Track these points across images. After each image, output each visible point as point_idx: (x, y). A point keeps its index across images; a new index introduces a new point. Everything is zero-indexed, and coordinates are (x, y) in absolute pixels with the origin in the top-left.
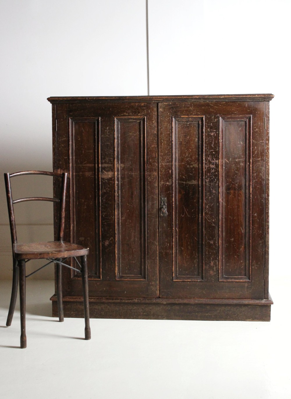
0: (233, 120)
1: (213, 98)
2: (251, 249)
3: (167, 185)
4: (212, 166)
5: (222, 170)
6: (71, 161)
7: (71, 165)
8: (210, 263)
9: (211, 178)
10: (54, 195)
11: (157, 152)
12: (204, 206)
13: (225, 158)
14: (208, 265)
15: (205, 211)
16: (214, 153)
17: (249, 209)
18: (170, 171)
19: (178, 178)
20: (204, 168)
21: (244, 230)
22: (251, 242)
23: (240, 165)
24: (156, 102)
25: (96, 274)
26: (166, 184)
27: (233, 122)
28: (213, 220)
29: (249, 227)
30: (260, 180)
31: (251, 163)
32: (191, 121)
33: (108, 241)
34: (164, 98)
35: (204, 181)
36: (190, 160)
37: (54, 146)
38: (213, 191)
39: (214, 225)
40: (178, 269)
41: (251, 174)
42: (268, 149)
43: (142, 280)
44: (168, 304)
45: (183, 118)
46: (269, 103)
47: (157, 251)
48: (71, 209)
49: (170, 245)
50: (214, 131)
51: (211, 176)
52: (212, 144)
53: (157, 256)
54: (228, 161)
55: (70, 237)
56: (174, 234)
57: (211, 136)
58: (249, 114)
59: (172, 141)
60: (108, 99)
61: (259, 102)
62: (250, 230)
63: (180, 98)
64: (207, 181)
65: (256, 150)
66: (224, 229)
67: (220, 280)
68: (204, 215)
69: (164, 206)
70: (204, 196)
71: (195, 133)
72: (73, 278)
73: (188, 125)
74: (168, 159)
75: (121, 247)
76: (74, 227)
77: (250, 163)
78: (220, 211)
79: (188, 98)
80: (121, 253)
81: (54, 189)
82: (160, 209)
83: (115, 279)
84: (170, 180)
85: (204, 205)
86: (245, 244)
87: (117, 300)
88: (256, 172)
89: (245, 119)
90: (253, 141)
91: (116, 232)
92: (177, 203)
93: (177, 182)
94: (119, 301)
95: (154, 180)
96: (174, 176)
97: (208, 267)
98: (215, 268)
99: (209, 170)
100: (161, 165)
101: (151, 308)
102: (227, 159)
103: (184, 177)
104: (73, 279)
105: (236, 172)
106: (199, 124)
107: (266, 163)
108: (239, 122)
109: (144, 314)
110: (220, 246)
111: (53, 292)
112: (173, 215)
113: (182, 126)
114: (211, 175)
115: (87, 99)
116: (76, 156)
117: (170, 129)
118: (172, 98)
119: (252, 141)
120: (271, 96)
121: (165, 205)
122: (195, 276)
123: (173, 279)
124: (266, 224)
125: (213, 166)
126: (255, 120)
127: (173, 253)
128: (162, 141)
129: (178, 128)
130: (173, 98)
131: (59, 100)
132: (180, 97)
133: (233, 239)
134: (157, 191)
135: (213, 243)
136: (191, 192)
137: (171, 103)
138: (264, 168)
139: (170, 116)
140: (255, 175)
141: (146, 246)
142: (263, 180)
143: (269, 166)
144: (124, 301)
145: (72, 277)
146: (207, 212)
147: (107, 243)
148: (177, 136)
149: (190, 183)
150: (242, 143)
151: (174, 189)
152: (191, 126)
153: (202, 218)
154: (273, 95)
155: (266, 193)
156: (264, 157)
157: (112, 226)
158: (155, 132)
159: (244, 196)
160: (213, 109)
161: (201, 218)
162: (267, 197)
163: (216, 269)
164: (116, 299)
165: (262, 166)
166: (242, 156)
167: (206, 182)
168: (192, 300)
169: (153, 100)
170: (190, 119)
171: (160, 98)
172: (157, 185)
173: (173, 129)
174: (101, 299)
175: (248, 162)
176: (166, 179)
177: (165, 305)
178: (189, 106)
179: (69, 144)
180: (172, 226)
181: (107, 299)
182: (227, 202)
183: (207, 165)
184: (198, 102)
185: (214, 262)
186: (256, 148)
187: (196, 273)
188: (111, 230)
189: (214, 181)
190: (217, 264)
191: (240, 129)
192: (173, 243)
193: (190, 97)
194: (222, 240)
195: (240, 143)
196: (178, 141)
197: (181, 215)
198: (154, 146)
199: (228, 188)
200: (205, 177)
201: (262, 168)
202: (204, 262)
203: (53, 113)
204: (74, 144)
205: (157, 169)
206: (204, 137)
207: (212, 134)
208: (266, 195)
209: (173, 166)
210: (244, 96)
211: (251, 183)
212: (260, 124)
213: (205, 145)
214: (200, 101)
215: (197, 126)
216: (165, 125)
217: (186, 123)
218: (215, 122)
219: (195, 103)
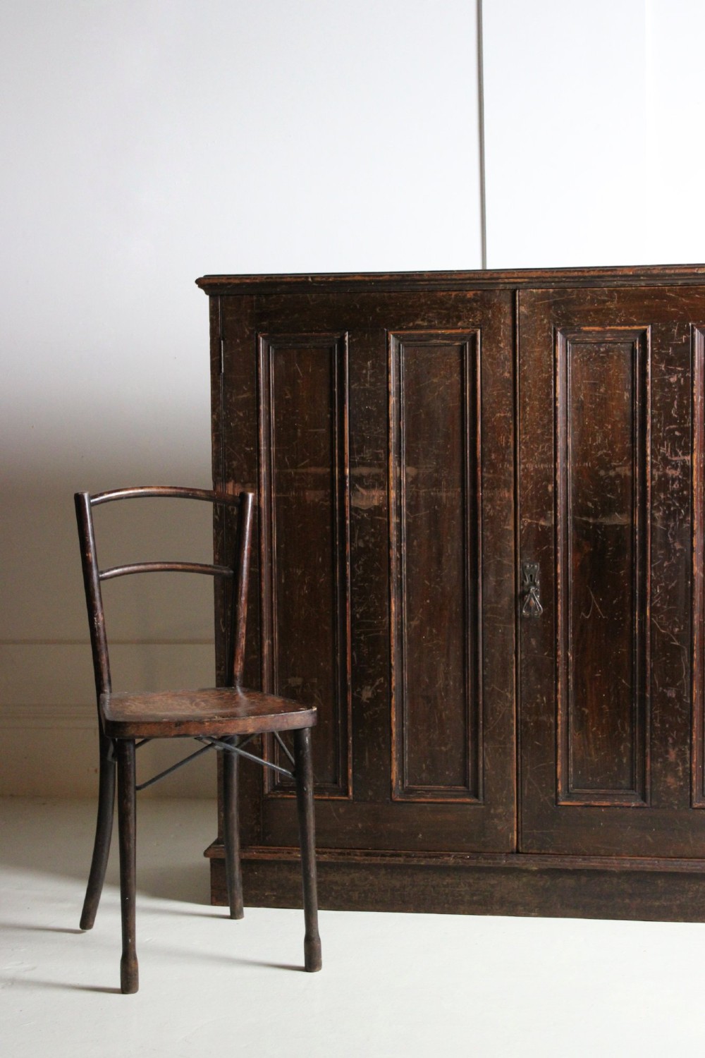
1: (675, 274)
3: (542, 526)
4: (671, 472)
5: (701, 484)
6: (263, 458)
7: (263, 470)
8: (667, 752)
9: (669, 507)
10: (217, 557)
11: (512, 434)
12: (649, 588)
14: (660, 760)
15: (651, 601)
16: (677, 433)
18: (550, 488)
19: (573, 507)
20: (649, 477)
24: (508, 286)
25: (336, 782)
26: (537, 524)
28: (677, 630)
32: (611, 342)
33: (369, 687)
34: (534, 275)
35: (649, 516)
36: (607, 455)
37: (215, 416)
38: (676, 544)
39: (677, 644)
40: (571, 770)
43: (468, 800)
44: (542, 872)
45: (588, 332)
47: (512, 717)
48: (263, 595)
49: (549, 700)
50: (679, 372)
51: (671, 502)
52: (673, 406)
53: (512, 733)
55: (262, 676)
56: (560, 668)
57: (671, 384)
59: (555, 399)
60: (370, 281)
63: (580, 274)
64: (657, 515)
67: (696, 805)
68: (648, 614)
69: (532, 589)
70: (649, 558)
71: (622, 376)
72: (269, 793)
73: (603, 353)
74: (543, 453)
75: (406, 706)
76: (272, 647)
78: (697, 604)
79: (601, 273)
80: (407, 723)
81: (215, 539)
82: (520, 597)
83: (391, 798)
84: (551, 513)
85: (649, 584)
87: (397, 859)
91: (393, 663)
92: (571, 580)
93: (570, 517)
94: (401, 860)
95: (504, 514)
96: (562, 503)
97: (659, 765)
98: (680, 768)
99: (663, 483)
100: (523, 470)
101: (493, 882)
103: (590, 504)
104: (269, 796)
106: (633, 350)
109: (475, 898)
110: (695, 705)
111: (213, 835)
112: (559, 614)
113: (583, 356)
114: (668, 499)
115: (310, 280)
116: (278, 443)
117: (550, 365)
118: (555, 274)
122: (621, 792)
123: (557, 801)
125: (674, 472)
127: (559, 722)
128: (525, 402)
129: (574, 361)
130: (560, 274)
131: (230, 284)
132: (579, 271)
134: (512, 544)
135: (674, 696)
136: (610, 549)
137: (551, 290)
139: (549, 329)
141: (481, 702)
144: (415, 862)
145: (267, 790)
146: (658, 605)
147: (367, 694)
148: (570, 385)
149: (607, 521)
151: (560, 537)
152: (612, 357)
153: (642, 624)
157: (380, 643)
158: (507, 375)
160: (674, 307)
161: (639, 621)
163: (684, 771)
164: (392, 855)
167: (653, 519)
168: (615, 861)
169: (500, 281)
170: (609, 337)
171: (520, 275)
172: (511, 528)
173: (559, 364)
174: (349, 854)
176: (539, 510)
177: (533, 873)
178: (606, 298)
179: (258, 411)
180: (556, 646)
181: (367, 855)
183: (658, 470)
184: (631, 286)
185: (677, 749)
187: (625, 782)
188: (379, 656)
189: (679, 515)
190: (688, 756)
192: (559, 696)
193: (609, 273)
196: (573, 401)
197: (583, 614)
198: (502, 415)
200: (652, 503)
202: (648, 750)
203: (211, 320)
204: (273, 412)
205: (513, 480)
206: (649, 388)
207: (673, 380)
209: (559, 473)
213: (651, 412)
214: (638, 284)
215: (629, 356)
216: (536, 354)
217: (597, 349)
218: (683, 344)
219: (623, 289)
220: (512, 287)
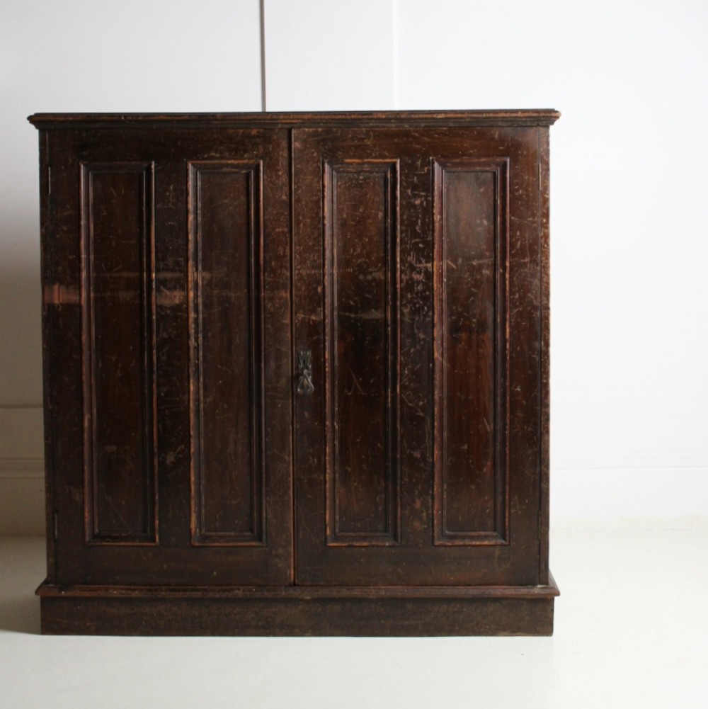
0: (466, 169)
1: (419, 119)
2: (508, 468)
3: (313, 321)
4: (417, 277)
5: (439, 286)
6: (83, 264)
7: (84, 275)
8: (414, 502)
9: (414, 305)
10: (45, 346)
11: (289, 245)
12: (399, 370)
13: (447, 259)
14: (408, 508)
15: (401, 380)
16: (421, 245)
17: (504, 376)
18: (320, 289)
19: (338, 305)
20: (398, 280)
21: (492, 425)
22: (507, 452)
23: (482, 274)
24: (285, 126)
25: (145, 531)
26: (309, 319)
27: (465, 174)
28: (421, 403)
29: (504, 417)
30: (529, 309)
31: (508, 270)
32: (367, 172)
33: (172, 453)
34: (306, 117)
35: (399, 312)
36: (365, 262)
37: (43, 230)
38: (420, 334)
39: (422, 414)
40: (337, 517)
41: (508, 294)
42: (547, 236)
43: (254, 544)
44: (314, 601)
45: (349, 164)
46: (548, 131)
47: (289, 476)
48: (84, 378)
49: (319, 460)
50: (422, 196)
51: (416, 301)
52: (417, 224)
53: (289, 489)
54: (454, 266)
55: (82, 444)
56: (328, 435)
57: (415, 206)
58: (503, 155)
59: (324, 217)
60: (173, 121)
61: (526, 128)
62: (505, 424)
63: (343, 117)
64: (405, 311)
65: (518, 240)
66: (445, 422)
67: (437, 543)
68: (398, 391)
69: (305, 371)
70: (399, 346)
71: (377, 199)
72: (89, 541)
73: (362, 180)
74: (314, 261)
75: (203, 468)
76: (91, 421)
77: (504, 267)
78: (437, 382)
79: (360, 117)
80: (203, 482)
81: (44, 332)
82: (296, 378)
83: (191, 544)
84: (320, 310)
85: (398, 367)
86: (494, 458)
87: (197, 593)
88: (519, 291)
89: (493, 168)
90: (513, 218)
91: (192, 433)
92: (336, 363)
93: (336, 313)
94: (198, 594)
95: (282, 310)
96: (330, 301)
97: (407, 512)
98: (425, 514)
99: (410, 285)
100: (298, 275)
101: (274, 610)
102: (452, 261)
103: (352, 303)
104: (90, 544)
105: (473, 289)
106: (386, 179)
107: (543, 270)
108: (479, 173)
109: (260, 623)
110: (436, 463)
111: (43, 576)
112: (327, 392)
113: (346, 183)
114: (414, 298)
115: (123, 118)
116: (96, 252)
117: (319, 190)
118: (323, 117)
119: (510, 219)
120: (553, 115)
121: (307, 368)
122: (378, 534)
123: (326, 542)
124: (543, 410)
125: (418, 276)
126: (517, 169)
127: (327, 479)
128: (299, 219)
129: (339, 187)
130: (327, 117)
131: (55, 121)
132: (342, 115)
133: (466, 447)
134: (289, 334)
135: (419, 456)
136: (368, 338)
137: (320, 130)
138: (536, 282)
139: (319, 161)
140: (517, 296)
141: (264, 464)
142: (535, 308)
143: (548, 275)
144: (211, 595)
145: (87, 539)
146: (406, 384)
147: (170, 458)
148: (335, 206)
149: (366, 316)
150: (485, 222)
151: (328, 330)
152: (368, 184)
153: (394, 399)
154: (557, 112)
155: (543, 338)
156: (537, 255)
157: (181, 417)
158: (284, 197)
159: (492, 344)
160: (418, 144)
161: (391, 397)
162: (543, 349)
163: (428, 515)
164: (192, 590)
165: (533, 276)
166: (488, 254)
167: (402, 314)
168: (373, 590)
169: (279, 121)
170: (366, 168)
171: (295, 117)
172: (287, 321)
173: (326, 189)
174: (156, 590)
175: (501, 266)
176: (310, 307)
177: (308, 602)
178: (364, 136)
179: (79, 226)
180: (325, 417)
181: (172, 590)
182: (452, 359)
183: (406, 274)
184: (384, 127)
185: (421, 499)
186: (518, 233)
187: (380, 527)
188: (180, 427)
189: (423, 311)
190: (430, 504)
191: (482, 190)
192: (327, 458)
193: (366, 117)
194: (441, 449)
195: (482, 222)
196: (338, 219)
197: (346, 391)
198: (281, 230)
199: (454, 329)
200: (401, 302)
201: (532, 280)
202: (399, 500)
203: (41, 151)
204: (92, 226)
205: (289, 282)
206: (398, 209)
207: (418, 202)
208: (542, 343)
209: (326, 277)
210: (492, 115)
211: (508, 317)
212: (528, 179)
213: (401, 229)
214: (389, 125)
215: (382, 182)
216: (307, 181)
217: (357, 177)
218: (425, 174)
219: (377, 129)
220: (288, 126)
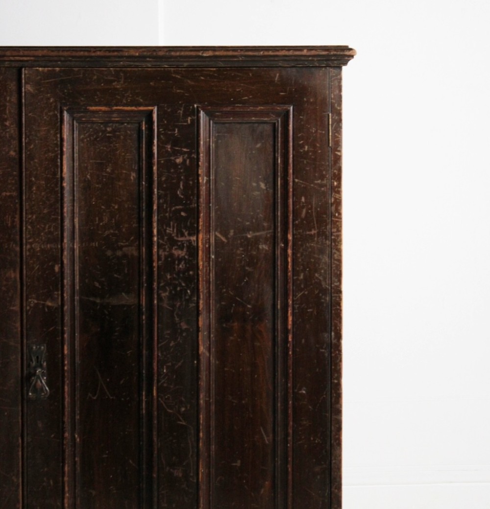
0: (239, 120)
1: (181, 57)
2: (290, 490)
3: (48, 307)
4: (177, 253)
5: (206, 264)
9: (175, 288)
11: (18, 212)
12: (155, 368)
13: (216, 230)
15: (158, 381)
16: (183, 214)
17: (286, 375)
18: (57, 268)
19: (80, 286)
20: (155, 257)
21: (271, 435)
22: (290, 470)
23: (258, 248)
24: (14, 64)
26: (44, 305)
27: (238, 126)
28: (183, 409)
29: (286, 426)
30: (316, 292)
31: (290, 244)
32: (117, 122)
34: (40, 53)
35: (156, 296)
36: (114, 235)
38: (182, 324)
39: (184, 424)
41: (290, 274)
42: (338, 203)
45: (94, 112)
46: (340, 74)
47: (18, 502)
49: (56, 482)
50: (185, 153)
51: (177, 282)
52: (179, 187)
54: (224, 239)
56: (67, 450)
57: (176, 165)
58: (285, 103)
59: (62, 179)
61: (313, 69)
62: (287, 435)
63: (86, 54)
64: (163, 295)
65: (303, 207)
66: (213, 434)
68: (155, 394)
69: (39, 371)
70: (156, 339)
71: (128, 156)
73: (109, 132)
74: (50, 233)
77: (286, 242)
78: (203, 383)
79: (107, 54)
82: (27, 379)
84: (57, 294)
85: (155, 364)
86: (274, 476)
88: (304, 270)
89: (272, 118)
90: (296, 180)
92: (78, 360)
93: (77, 298)
95: (10, 294)
96: (69, 283)
99: (170, 263)
100: (29, 250)
102: (221, 233)
103: (97, 284)
105: (247, 268)
106: (140, 131)
107: (333, 244)
108: (256, 125)
110: (201, 484)
112: (66, 396)
113: (90, 136)
114: (175, 279)
117: (56, 144)
118: (61, 53)
119: (294, 181)
120: (347, 53)
121: (41, 366)
124: (334, 417)
125: (180, 252)
126: (302, 120)
127: (66, 505)
128: (31, 181)
129: (81, 140)
130: (66, 54)
132: (84, 51)
133: (238, 463)
134: (18, 324)
135: (181, 475)
136: (117, 329)
137: (57, 69)
138: (325, 259)
139: (56, 108)
140: (302, 277)
142: (324, 291)
143: (339, 251)
146: (165, 385)
148: (76, 164)
149: (114, 301)
150: (263, 186)
151: (67, 318)
152: (119, 137)
153: (149, 403)
154: (351, 49)
155: (333, 328)
156: (326, 226)
158: (12, 153)
159: (270, 336)
160: (180, 88)
161: (146, 402)
162: (334, 341)
165: (322, 251)
166: (265, 224)
167: (160, 299)
169: (6, 58)
170: (115, 117)
171: (26, 53)
172: (17, 308)
173: (65, 144)
175: (281, 240)
176: (46, 291)
178: (112, 78)
180: (63, 428)
182: (222, 353)
183: (164, 250)
184: (137, 67)
186: (303, 199)
189: (185, 296)
191: (259, 145)
192: (66, 479)
193: (116, 54)
194: (208, 467)
195: (258, 185)
196: (80, 181)
197: (90, 395)
198: (8, 194)
199: (224, 317)
200: (159, 283)
201: (321, 256)
205: (18, 260)
206: (155, 168)
207: (179, 160)
208: (333, 334)
209: (65, 253)
210: (271, 53)
211: (290, 302)
212: (316, 132)
213: (158, 192)
214: (144, 64)
215: (135, 136)
216: (42, 133)
217: (104, 129)
218: (189, 125)
219: (129, 69)
220: (17, 64)
